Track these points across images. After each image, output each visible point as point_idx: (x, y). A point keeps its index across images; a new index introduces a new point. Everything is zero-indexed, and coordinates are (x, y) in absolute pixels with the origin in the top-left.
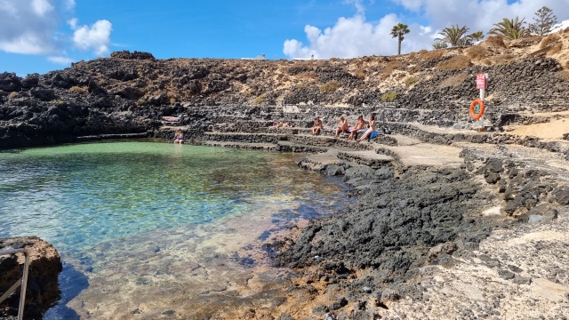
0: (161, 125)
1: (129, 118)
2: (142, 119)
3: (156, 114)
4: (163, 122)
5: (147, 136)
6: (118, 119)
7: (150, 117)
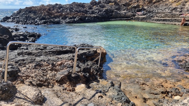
0: (136, 15)
1: (125, 13)
2: (130, 14)
3: (134, 12)
4: (136, 14)
5: (130, 19)
6: (122, 13)
7: (132, 13)
